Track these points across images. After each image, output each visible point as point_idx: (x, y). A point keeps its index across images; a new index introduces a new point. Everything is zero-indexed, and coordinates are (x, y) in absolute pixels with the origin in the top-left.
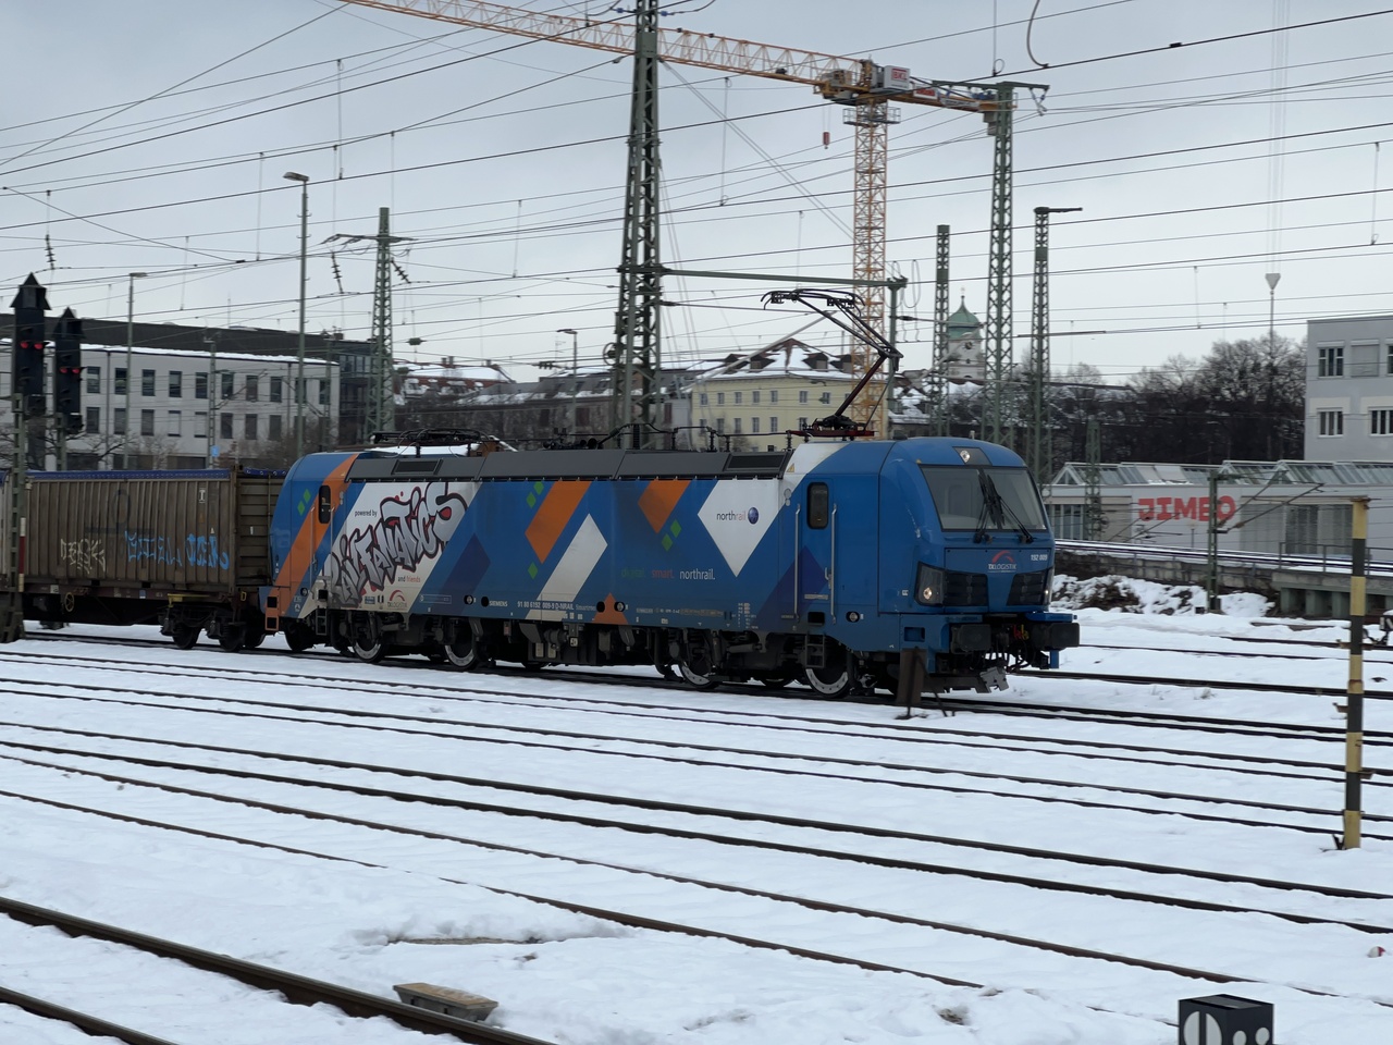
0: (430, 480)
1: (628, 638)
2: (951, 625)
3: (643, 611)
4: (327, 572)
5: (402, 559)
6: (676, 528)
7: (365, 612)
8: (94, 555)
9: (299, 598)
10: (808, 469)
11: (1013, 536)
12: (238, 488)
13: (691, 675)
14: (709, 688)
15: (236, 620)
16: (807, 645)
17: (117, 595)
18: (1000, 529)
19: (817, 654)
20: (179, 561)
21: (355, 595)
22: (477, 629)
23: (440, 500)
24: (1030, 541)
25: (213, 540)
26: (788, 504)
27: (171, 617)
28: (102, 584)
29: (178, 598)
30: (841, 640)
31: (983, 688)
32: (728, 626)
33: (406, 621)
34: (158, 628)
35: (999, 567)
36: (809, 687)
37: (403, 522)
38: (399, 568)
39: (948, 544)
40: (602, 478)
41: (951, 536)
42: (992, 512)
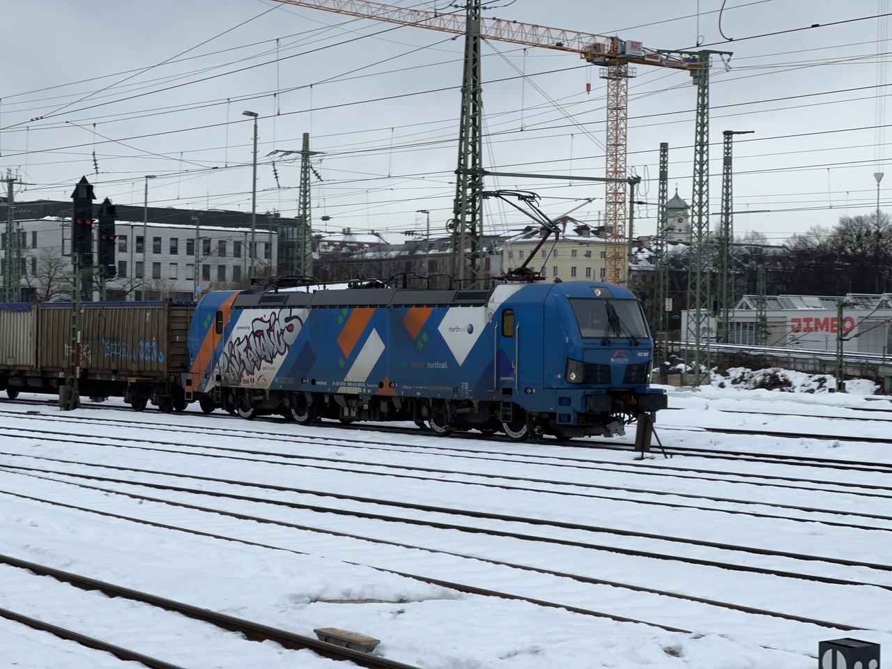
0: (281, 307)
1: (397, 404)
2: (587, 395)
3: (406, 387)
4: (221, 364)
5: (265, 356)
6: (425, 337)
7: (243, 389)
8: (85, 354)
9: (205, 380)
10: (502, 301)
11: (627, 341)
12: (169, 312)
13: (435, 427)
14: (447, 434)
15: (168, 394)
16: (502, 408)
17: (98, 378)
18: (618, 337)
19: (508, 413)
20: (134, 357)
21: (237, 378)
22: (309, 399)
23: (287, 320)
24: (637, 344)
25: (154, 344)
26: (491, 322)
27: (130, 392)
28: (89, 371)
29: (133, 380)
30: (522, 405)
31: (608, 434)
32: (456, 397)
33: (267, 394)
34: (123, 398)
35: (618, 360)
36: (504, 434)
37: (265, 333)
38: (263, 361)
39: (585, 346)
40: (382, 306)
41: (587, 341)
42: (613, 327)
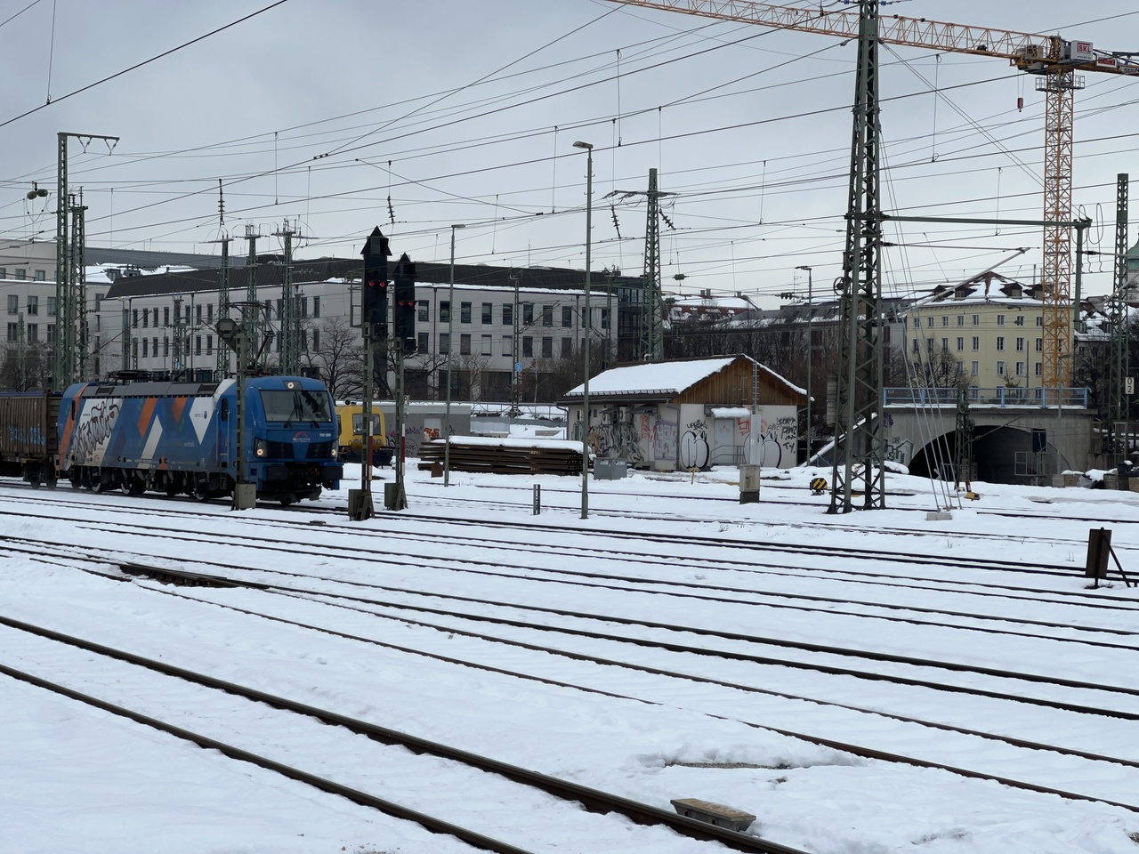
0: (108, 397)
2: (268, 467)
3: (173, 463)
4: (74, 446)
5: (98, 439)
6: (183, 422)
9: (65, 460)
10: (222, 392)
11: (309, 424)
12: (48, 402)
16: (221, 478)
18: (301, 421)
19: (225, 482)
20: (27, 441)
21: (83, 458)
23: (111, 408)
24: (318, 427)
25: (39, 429)
26: (216, 409)
27: (26, 472)
29: (24, 461)
30: (232, 476)
32: (198, 470)
33: (101, 470)
34: (21, 479)
35: (300, 440)
37: (99, 419)
38: (97, 443)
39: (268, 428)
40: (162, 396)
41: (270, 424)
